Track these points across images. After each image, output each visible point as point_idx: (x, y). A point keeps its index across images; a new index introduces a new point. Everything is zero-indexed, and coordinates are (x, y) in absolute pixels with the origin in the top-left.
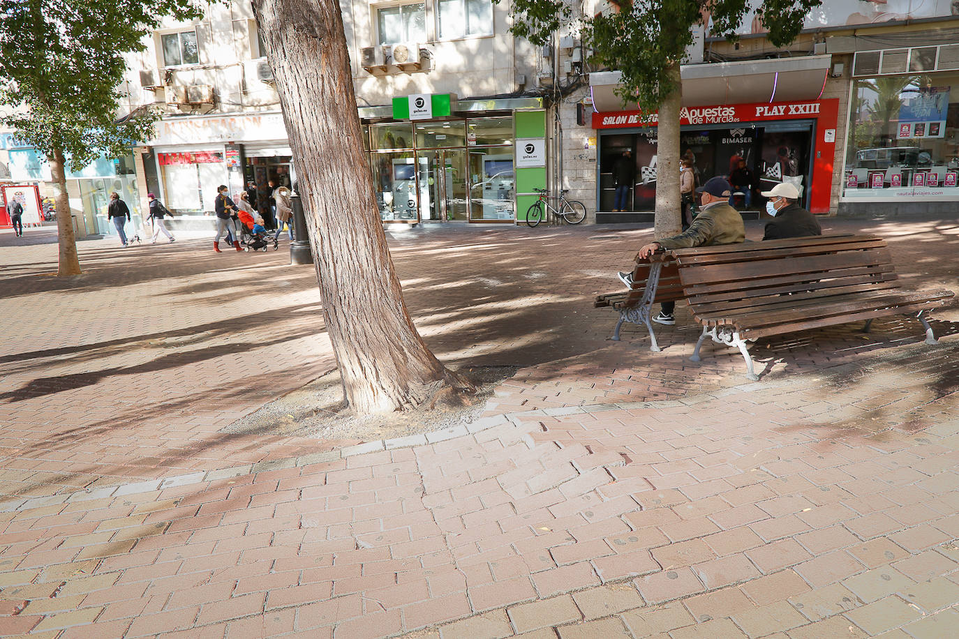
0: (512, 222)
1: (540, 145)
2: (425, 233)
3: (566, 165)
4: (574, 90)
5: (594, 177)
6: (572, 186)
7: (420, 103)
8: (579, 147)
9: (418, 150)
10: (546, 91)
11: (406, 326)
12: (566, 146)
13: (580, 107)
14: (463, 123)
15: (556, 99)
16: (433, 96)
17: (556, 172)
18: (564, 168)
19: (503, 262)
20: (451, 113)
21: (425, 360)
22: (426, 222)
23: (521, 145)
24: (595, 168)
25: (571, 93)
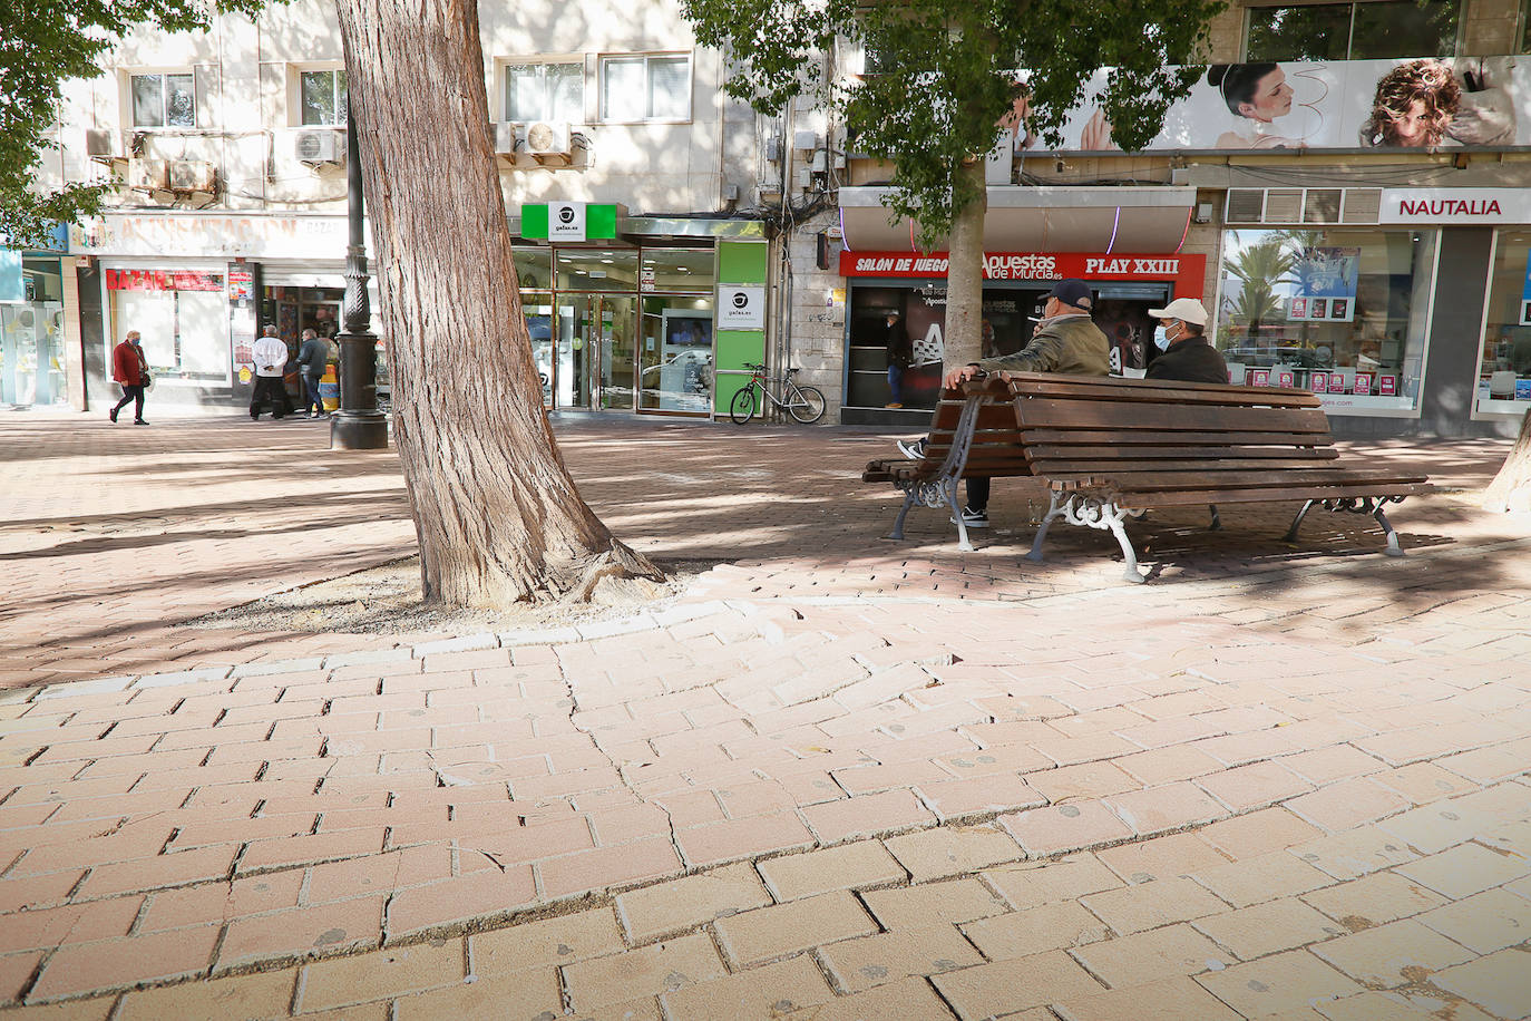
0: (708, 416)
1: (756, 296)
2: (564, 424)
3: (797, 330)
4: (813, 215)
5: (841, 351)
6: (803, 364)
7: (567, 215)
8: (818, 303)
9: (560, 292)
10: (769, 212)
11: (546, 451)
12: (797, 301)
13: (821, 238)
14: (634, 255)
15: (786, 226)
16: (589, 207)
17: (781, 340)
18: (793, 334)
20: (617, 235)
22: (567, 410)
23: (727, 294)
24: (842, 337)
25: (808, 219)
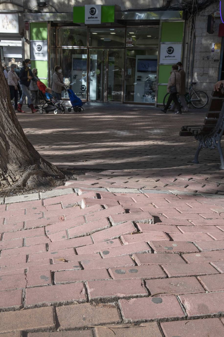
0: (153, 104)
1: (178, 48)
3: (196, 64)
4: (208, 6)
5: (217, 73)
6: (199, 80)
7: (92, 11)
8: (208, 50)
9: (91, 48)
10: (186, 6)
12: (197, 49)
13: (210, 18)
14: (123, 30)
15: (194, 12)
16: (102, 6)
17: (189, 69)
18: (195, 66)
19: (136, 124)
20: (115, 20)
21: (24, 148)
22: (93, 101)
23: (164, 48)
24: (218, 67)
25: (205, 8)
